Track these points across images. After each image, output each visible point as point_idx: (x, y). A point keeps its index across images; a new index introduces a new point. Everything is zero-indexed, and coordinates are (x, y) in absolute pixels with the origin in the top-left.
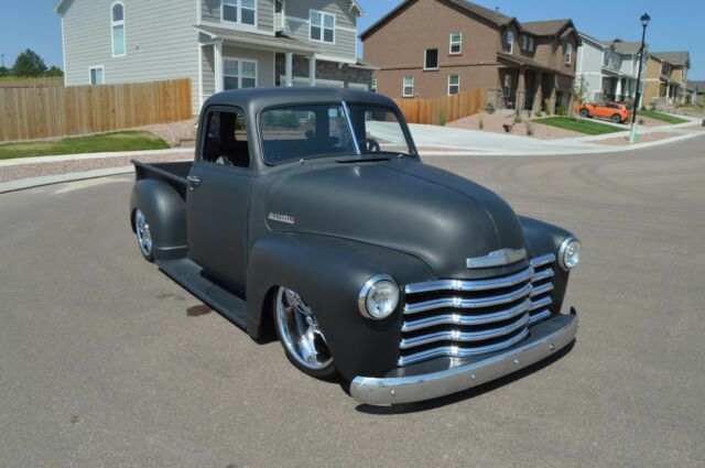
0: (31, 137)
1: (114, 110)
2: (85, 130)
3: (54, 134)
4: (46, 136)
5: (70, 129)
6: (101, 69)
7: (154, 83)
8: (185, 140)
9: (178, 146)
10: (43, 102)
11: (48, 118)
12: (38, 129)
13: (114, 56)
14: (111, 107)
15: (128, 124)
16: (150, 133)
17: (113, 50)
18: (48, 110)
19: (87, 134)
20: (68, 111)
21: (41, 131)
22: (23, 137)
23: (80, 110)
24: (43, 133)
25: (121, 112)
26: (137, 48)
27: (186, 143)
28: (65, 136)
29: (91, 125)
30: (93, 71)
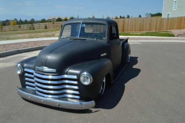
0: (139, 31)
1: (163, 25)
2: (154, 30)
3: (145, 31)
4: (143, 31)
5: (150, 29)
6: (170, 14)
7: (178, 17)
8: (180, 35)
9: (178, 36)
10: (144, 23)
11: (144, 26)
12: (141, 29)
13: (173, 10)
14: (162, 25)
15: (167, 29)
16: (171, 32)
17: (173, 8)
18: (145, 25)
19: (154, 31)
20: (150, 25)
21: (142, 30)
22: (137, 31)
23: (153, 25)
24: (143, 30)
25: (165, 26)
26: (179, 7)
27: (180, 36)
28: (148, 31)
29: (156, 29)
30: (168, 14)
